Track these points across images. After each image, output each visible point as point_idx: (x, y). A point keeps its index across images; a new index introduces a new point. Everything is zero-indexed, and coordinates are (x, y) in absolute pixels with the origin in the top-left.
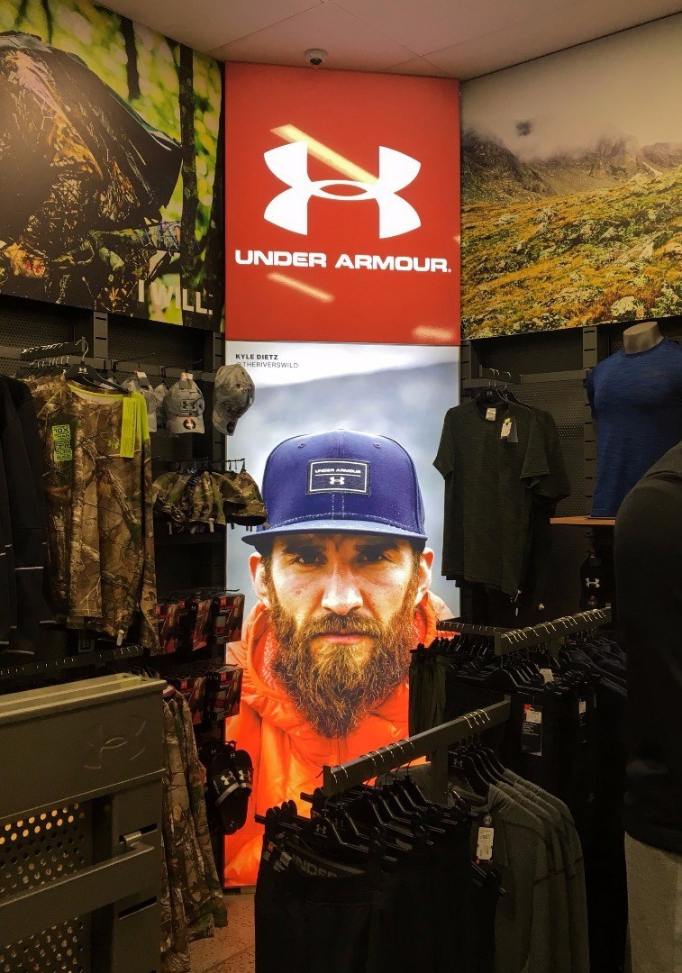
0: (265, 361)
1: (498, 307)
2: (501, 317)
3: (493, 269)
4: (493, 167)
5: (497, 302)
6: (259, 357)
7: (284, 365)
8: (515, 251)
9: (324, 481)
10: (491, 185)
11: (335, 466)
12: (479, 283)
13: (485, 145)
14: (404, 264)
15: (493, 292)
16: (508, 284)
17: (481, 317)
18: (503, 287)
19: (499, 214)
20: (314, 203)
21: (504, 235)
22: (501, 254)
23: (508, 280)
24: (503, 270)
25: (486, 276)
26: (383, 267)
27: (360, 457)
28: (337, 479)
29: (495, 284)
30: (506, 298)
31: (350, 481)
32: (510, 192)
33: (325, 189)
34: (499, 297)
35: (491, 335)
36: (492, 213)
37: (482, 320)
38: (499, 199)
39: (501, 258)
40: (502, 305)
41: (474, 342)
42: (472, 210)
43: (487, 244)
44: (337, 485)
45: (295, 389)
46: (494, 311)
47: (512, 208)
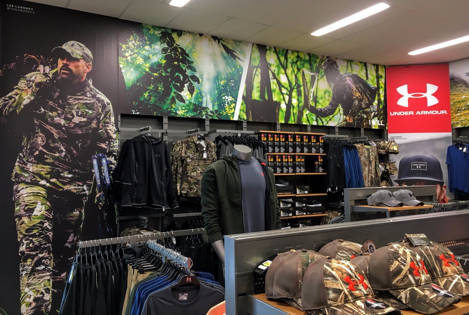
0: (398, 138)
1: (462, 119)
2: (464, 122)
3: (461, 110)
4: (459, 84)
5: (463, 118)
6: (397, 137)
7: (403, 139)
8: (467, 105)
9: (415, 167)
10: (459, 88)
11: (418, 163)
12: (457, 113)
13: (457, 78)
14: (434, 112)
15: (461, 116)
16: (465, 114)
17: (458, 122)
18: (464, 114)
19: (462, 96)
20: (410, 99)
21: (464, 101)
22: (463, 106)
23: (466, 113)
24: (464, 110)
25: (459, 111)
26: (429, 113)
27: (424, 161)
28: (419, 166)
29: (461, 114)
30: (465, 117)
31: (422, 167)
32: (465, 90)
33: (412, 96)
34: (463, 117)
35: (461, 127)
36: (460, 95)
37: (458, 123)
38: (462, 92)
39: (463, 107)
40: (464, 119)
41: (456, 128)
42: (454, 94)
43: (459, 103)
44: (419, 168)
45: (407, 144)
46: (461, 121)
47: (466, 94)
